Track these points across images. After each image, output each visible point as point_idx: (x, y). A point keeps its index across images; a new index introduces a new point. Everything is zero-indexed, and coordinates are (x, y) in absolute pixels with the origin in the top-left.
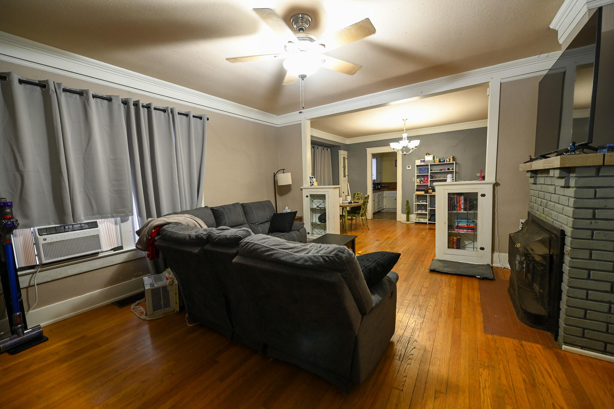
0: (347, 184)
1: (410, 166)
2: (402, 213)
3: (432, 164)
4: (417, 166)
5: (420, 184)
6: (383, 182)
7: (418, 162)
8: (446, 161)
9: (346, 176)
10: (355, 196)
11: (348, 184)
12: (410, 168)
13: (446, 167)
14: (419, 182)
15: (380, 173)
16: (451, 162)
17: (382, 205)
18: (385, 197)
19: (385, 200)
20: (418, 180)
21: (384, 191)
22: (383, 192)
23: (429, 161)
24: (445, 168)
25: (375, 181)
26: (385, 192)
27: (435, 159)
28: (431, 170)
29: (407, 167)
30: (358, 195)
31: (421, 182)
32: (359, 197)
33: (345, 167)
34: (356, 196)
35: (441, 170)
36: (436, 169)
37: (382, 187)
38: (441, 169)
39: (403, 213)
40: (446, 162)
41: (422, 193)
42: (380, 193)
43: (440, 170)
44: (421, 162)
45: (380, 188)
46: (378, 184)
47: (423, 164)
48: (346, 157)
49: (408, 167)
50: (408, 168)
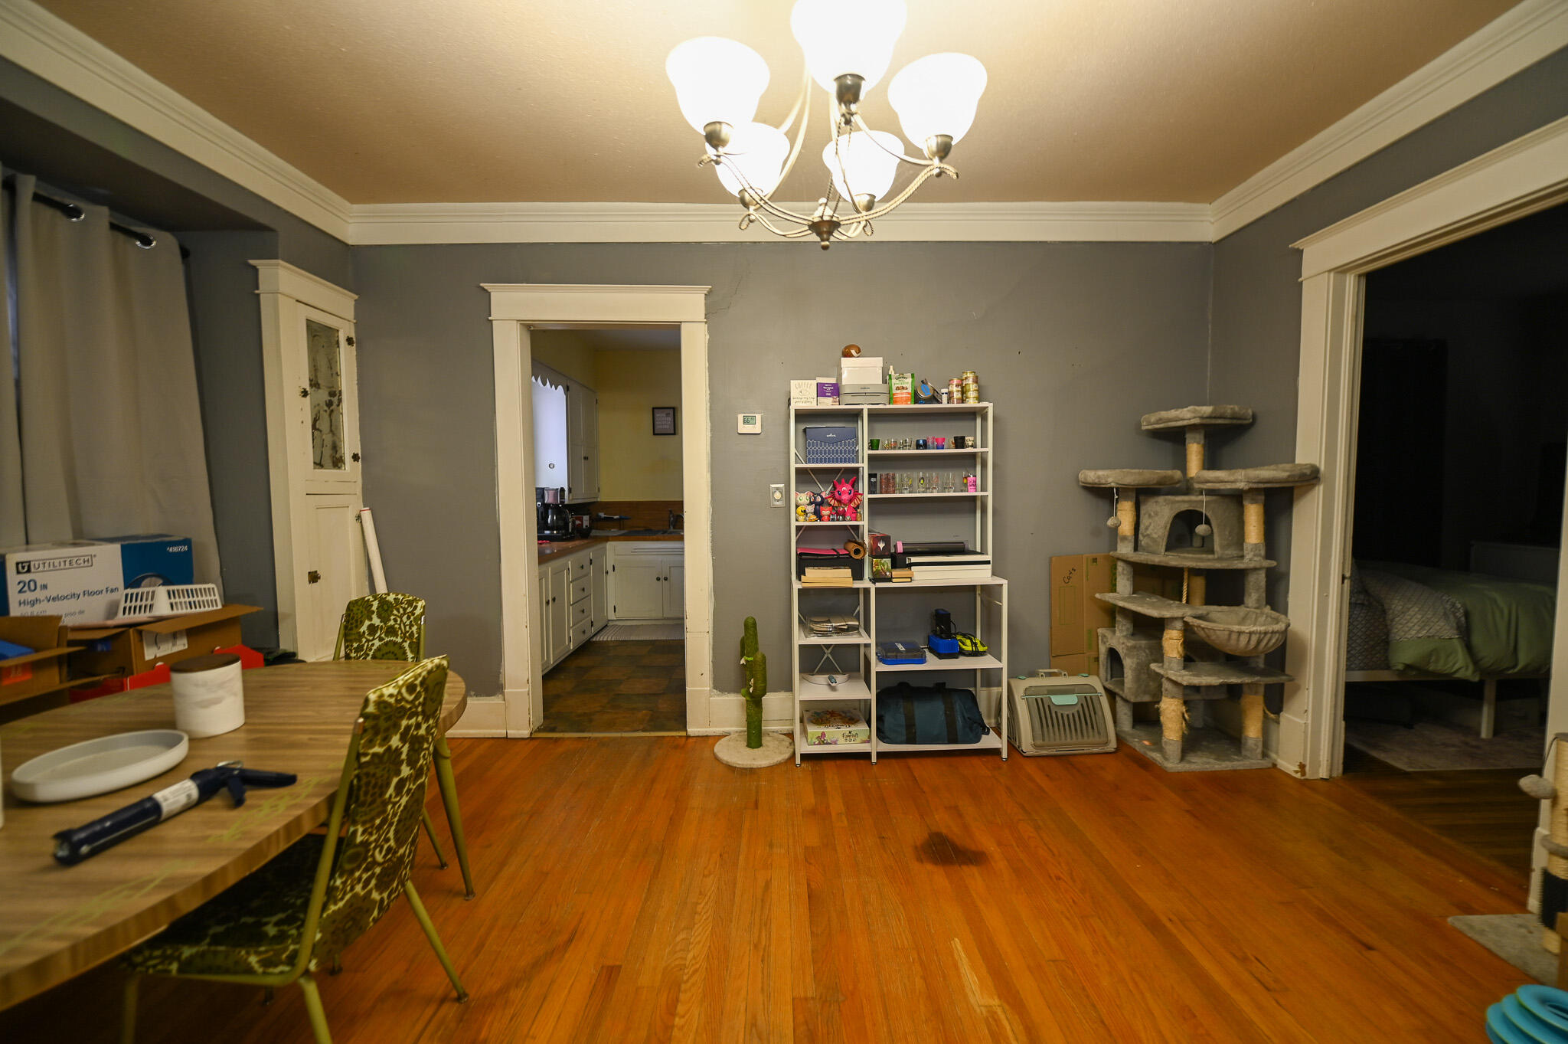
0: (359, 518)
1: (758, 417)
2: (715, 687)
3: (881, 407)
4: (802, 416)
5: (819, 523)
6: (604, 497)
7: (804, 395)
8: (945, 398)
9: (348, 458)
10: (364, 628)
11: (367, 516)
12: (757, 429)
13: (947, 432)
14: (811, 509)
15: (586, 458)
16: (972, 403)
17: (601, 607)
18: (610, 569)
19: (612, 581)
20: (804, 498)
21: (607, 539)
22: (600, 546)
23: (863, 392)
24: (939, 436)
25: (562, 497)
26: (610, 546)
27: (895, 383)
28: (873, 445)
29: (740, 417)
30: (385, 620)
31: (825, 512)
32: (391, 631)
33: (335, 394)
34: (373, 629)
35: (925, 446)
36: (900, 441)
37: (595, 521)
38: (925, 442)
39: (720, 685)
40: (945, 405)
41: (841, 577)
42: (590, 553)
43: (918, 446)
44: (821, 391)
45: (590, 529)
46: (578, 509)
47: (828, 403)
48: (346, 330)
49: (746, 421)
50: (744, 429)
